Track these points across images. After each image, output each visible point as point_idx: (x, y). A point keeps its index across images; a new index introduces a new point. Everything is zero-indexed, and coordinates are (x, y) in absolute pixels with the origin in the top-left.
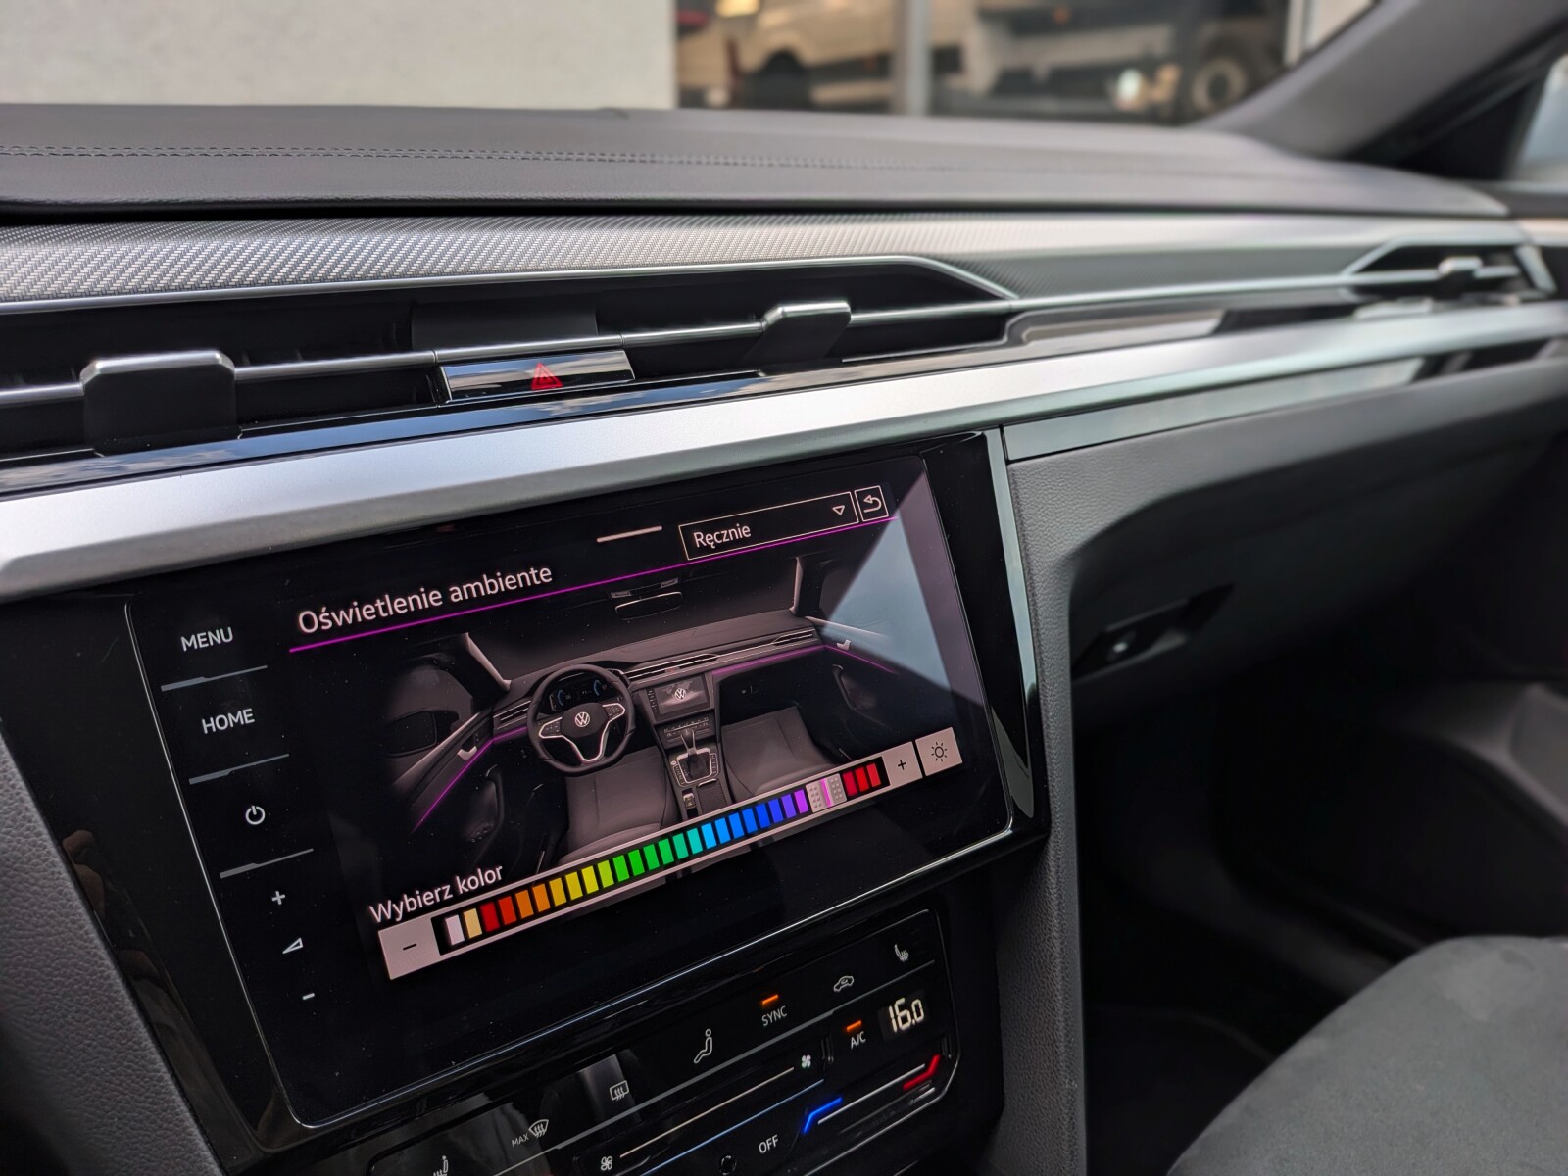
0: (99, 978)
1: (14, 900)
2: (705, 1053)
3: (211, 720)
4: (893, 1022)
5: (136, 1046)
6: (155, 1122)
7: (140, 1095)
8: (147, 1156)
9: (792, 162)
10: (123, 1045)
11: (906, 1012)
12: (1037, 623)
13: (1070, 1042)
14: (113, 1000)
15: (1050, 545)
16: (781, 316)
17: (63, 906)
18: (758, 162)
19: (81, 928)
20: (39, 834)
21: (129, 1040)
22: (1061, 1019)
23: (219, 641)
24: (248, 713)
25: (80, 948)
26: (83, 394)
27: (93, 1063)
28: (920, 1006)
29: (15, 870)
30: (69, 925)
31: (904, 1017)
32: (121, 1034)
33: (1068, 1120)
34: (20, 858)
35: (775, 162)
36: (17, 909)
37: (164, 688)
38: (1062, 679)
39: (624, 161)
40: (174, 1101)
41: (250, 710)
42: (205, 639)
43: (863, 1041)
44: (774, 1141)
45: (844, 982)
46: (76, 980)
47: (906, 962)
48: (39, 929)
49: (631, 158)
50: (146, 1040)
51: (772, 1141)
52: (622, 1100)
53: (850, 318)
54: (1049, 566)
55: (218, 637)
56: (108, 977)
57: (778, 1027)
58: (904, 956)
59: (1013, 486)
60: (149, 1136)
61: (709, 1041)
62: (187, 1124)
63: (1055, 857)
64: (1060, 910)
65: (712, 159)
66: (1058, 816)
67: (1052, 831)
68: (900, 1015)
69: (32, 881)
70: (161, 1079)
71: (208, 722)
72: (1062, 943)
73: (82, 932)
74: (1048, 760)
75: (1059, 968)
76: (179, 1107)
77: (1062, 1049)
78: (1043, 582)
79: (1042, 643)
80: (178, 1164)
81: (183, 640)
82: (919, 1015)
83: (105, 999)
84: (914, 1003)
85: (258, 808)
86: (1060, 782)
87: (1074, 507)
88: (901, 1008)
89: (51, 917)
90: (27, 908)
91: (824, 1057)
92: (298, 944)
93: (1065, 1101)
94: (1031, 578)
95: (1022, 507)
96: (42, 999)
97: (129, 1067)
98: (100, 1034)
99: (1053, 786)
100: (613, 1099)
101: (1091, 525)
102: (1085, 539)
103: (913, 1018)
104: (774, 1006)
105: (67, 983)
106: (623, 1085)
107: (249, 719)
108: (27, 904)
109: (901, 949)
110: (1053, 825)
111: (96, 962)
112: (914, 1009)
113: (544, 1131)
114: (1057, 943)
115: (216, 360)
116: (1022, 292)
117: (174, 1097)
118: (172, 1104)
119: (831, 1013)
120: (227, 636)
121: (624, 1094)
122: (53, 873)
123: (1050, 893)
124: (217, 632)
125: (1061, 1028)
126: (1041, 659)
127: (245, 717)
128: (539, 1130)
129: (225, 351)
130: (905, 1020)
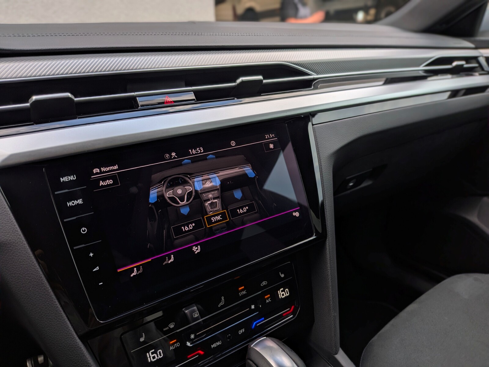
0: (39, 277)
1: (13, 254)
2: (222, 304)
3: (70, 202)
4: (280, 295)
5: (50, 297)
6: (56, 319)
7: (52, 311)
8: (55, 329)
9: (245, 34)
10: (46, 297)
11: (283, 293)
12: (322, 174)
13: (334, 301)
14: (43, 284)
15: (326, 150)
16: (241, 81)
17: (28, 256)
18: (234, 34)
19: (33, 263)
20: (20, 235)
21: (48, 295)
22: (331, 294)
23: (72, 179)
24: (81, 200)
25: (33, 268)
26: (30, 107)
27: (38, 302)
28: (288, 291)
29: (13, 246)
30: (29, 262)
31: (283, 294)
32: (46, 294)
33: (334, 324)
34: (14, 242)
35: (239, 34)
36: (15, 257)
37: (56, 193)
38: (330, 191)
39: (192, 35)
40: (62, 313)
41: (82, 199)
42: (68, 179)
43: (270, 301)
44: (243, 330)
45: (264, 283)
46: (32, 278)
47: (283, 277)
48: (21, 263)
49: (195, 34)
50: (53, 295)
51: (242, 330)
52: (197, 317)
53: (263, 82)
54: (326, 157)
55: (72, 178)
56: (41, 277)
57: (244, 296)
58: (283, 276)
59: (314, 132)
60: (55, 323)
61: (223, 300)
62: (65, 320)
63: (328, 245)
64: (330, 261)
65: (220, 34)
66: (329, 233)
67: (327, 237)
68: (282, 293)
69: (19, 249)
70: (57, 307)
71: (69, 203)
72: (331, 271)
73: (33, 264)
74: (326, 216)
75: (330, 279)
76: (63, 315)
77: (331, 303)
78: (324, 162)
79: (324, 180)
80: (64, 332)
81: (61, 179)
83: (41, 283)
84: (286, 290)
85: (85, 228)
86: (330, 222)
87: (334, 139)
88: (282, 291)
89: (24, 259)
90: (17, 257)
91: (258, 305)
92: (97, 268)
93: (332, 319)
94: (320, 160)
95: (317, 139)
96: (23, 283)
97: (48, 304)
98: (40, 294)
99: (328, 224)
100: (194, 317)
101: (339, 144)
102: (337, 148)
103: (286, 294)
104: (243, 290)
105: (29, 279)
106: (197, 313)
107: (81, 202)
108: (17, 256)
109: (282, 274)
110: (328, 236)
111: (38, 273)
112: (286, 292)
113: (173, 326)
114: (329, 271)
115: (69, 96)
116: (318, 73)
117: (62, 312)
118: (61, 314)
119: (260, 292)
120: (74, 178)
121: (197, 315)
122: (24, 247)
123: (327, 256)
124: (71, 176)
125: (331, 297)
126: (324, 185)
127: (80, 201)
128: (172, 326)
129: (72, 93)
130: (283, 295)
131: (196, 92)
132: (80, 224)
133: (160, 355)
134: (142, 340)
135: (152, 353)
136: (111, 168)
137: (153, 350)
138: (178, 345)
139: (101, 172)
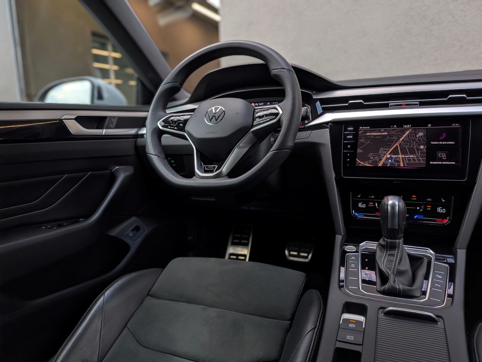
4: (438, 210)
11: (441, 210)
16: (450, 97)
22: (467, 215)
26: (348, 105)
37: (345, 133)
43: (430, 210)
44: (408, 216)
45: (429, 200)
53: (465, 98)
55: (352, 129)
57: (414, 201)
58: (444, 201)
67: (477, 184)
71: (347, 137)
72: (472, 203)
75: (470, 207)
82: (444, 211)
85: (350, 146)
92: (349, 160)
109: (443, 199)
119: (425, 203)
123: (473, 195)
127: (351, 137)
128: (373, 197)
129: (363, 101)
131: (420, 102)
132: (348, 144)
133: (364, 206)
134: (359, 196)
135: (361, 204)
136: (367, 128)
138: (373, 206)
139: (362, 129)
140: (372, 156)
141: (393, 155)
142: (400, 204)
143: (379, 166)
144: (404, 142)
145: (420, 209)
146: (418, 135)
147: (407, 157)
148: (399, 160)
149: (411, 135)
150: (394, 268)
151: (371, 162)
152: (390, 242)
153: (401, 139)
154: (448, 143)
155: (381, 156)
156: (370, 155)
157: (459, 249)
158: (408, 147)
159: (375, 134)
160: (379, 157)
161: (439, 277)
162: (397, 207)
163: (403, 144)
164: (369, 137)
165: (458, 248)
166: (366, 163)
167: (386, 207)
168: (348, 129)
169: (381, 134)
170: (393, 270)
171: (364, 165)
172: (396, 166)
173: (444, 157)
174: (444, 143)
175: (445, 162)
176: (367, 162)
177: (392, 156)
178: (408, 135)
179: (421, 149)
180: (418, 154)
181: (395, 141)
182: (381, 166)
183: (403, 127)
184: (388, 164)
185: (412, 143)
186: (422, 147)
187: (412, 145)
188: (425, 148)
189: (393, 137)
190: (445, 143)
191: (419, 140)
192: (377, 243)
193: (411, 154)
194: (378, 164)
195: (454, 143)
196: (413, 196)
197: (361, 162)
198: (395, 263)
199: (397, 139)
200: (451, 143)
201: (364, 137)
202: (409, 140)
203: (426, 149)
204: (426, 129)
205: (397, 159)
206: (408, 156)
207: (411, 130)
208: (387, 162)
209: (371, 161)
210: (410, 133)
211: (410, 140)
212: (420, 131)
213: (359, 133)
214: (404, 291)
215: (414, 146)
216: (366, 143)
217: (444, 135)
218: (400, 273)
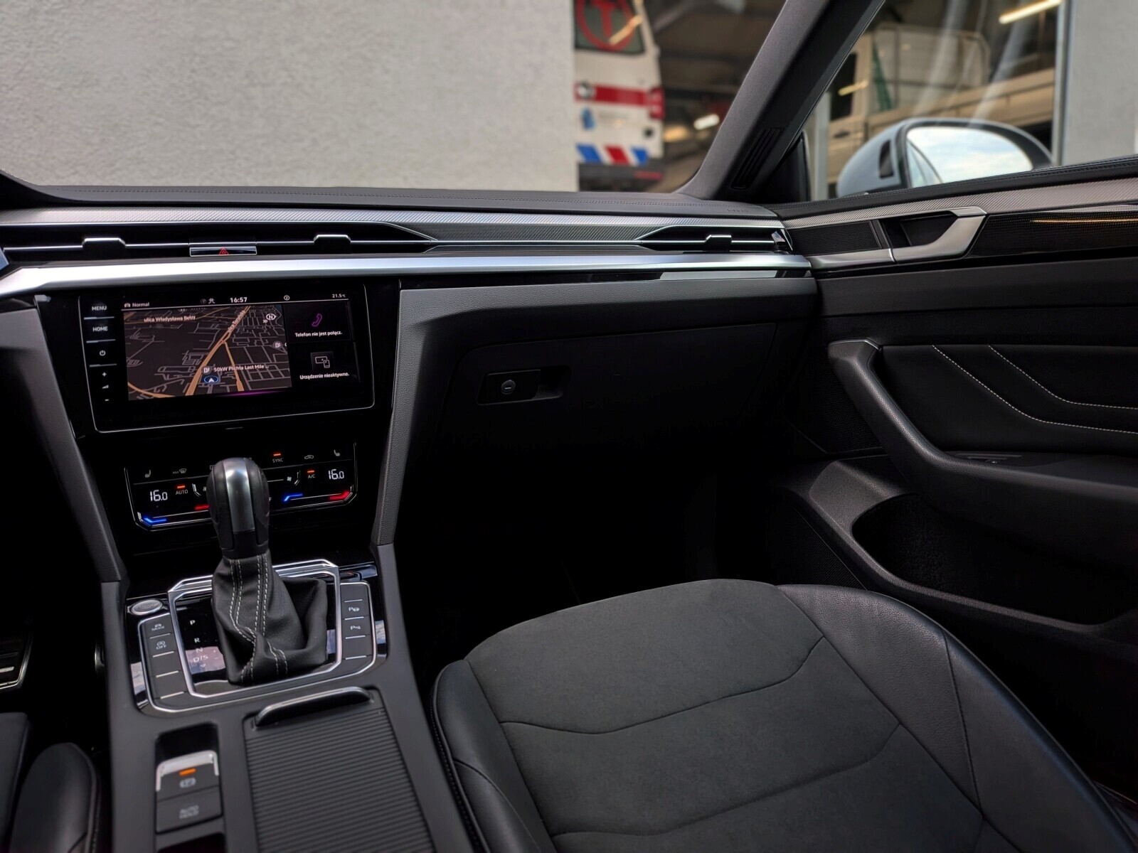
3: (96, 328)
4: (330, 475)
11: (336, 474)
16: (317, 239)
26: (82, 249)
28: (343, 474)
37: (85, 319)
41: (107, 327)
42: (99, 308)
43: (315, 478)
45: (309, 457)
47: (338, 457)
53: (349, 241)
55: (104, 308)
57: (279, 464)
58: (338, 455)
63: (393, 421)
64: (392, 439)
68: (333, 474)
71: (94, 328)
72: (391, 451)
75: (388, 459)
82: (342, 476)
84: (340, 472)
85: (104, 351)
88: (334, 472)
102: (430, 319)
103: (339, 477)
104: (277, 457)
109: (337, 452)
112: (340, 474)
114: (389, 451)
115: (118, 240)
116: (438, 238)
119: (302, 465)
127: (105, 329)
128: (183, 471)
129: (123, 238)
130: (335, 476)
132: (100, 346)
133: (165, 497)
134: (147, 476)
135: (156, 493)
136: (143, 305)
137: (158, 491)
138: (186, 492)
139: (131, 307)
140: (166, 374)
141: (216, 367)
142: (253, 474)
143: (187, 394)
144: (237, 336)
145: (293, 480)
146: (266, 319)
147: (250, 370)
148: (233, 378)
149: (250, 319)
150: (260, 621)
151: (166, 387)
152: (242, 565)
153: (230, 330)
154: (329, 334)
155: (188, 371)
156: (162, 371)
157: (381, 545)
158: (248, 346)
159: (167, 319)
160: (184, 374)
161: (354, 610)
162: (247, 483)
163: (235, 340)
164: (151, 326)
165: (378, 544)
166: (155, 391)
167: (221, 486)
168: (93, 308)
169: (181, 319)
170: (259, 625)
171: (151, 396)
172: (228, 391)
173: (327, 364)
174: (321, 334)
175: (330, 373)
176: (155, 388)
177: (215, 369)
178: (244, 320)
179: (276, 351)
180: (273, 361)
181: (216, 334)
182: (192, 394)
183: (230, 302)
184: (207, 388)
185: (256, 337)
186: (278, 345)
187: (256, 341)
188: (284, 346)
189: (210, 326)
190: (324, 334)
191: (270, 330)
192: (211, 576)
193: (257, 361)
194: (184, 391)
195: (340, 333)
196: (275, 455)
197: (141, 389)
198: (261, 607)
199: (219, 329)
200: (336, 333)
201: (140, 329)
202: (248, 332)
203: (288, 349)
204: (280, 306)
205: (228, 376)
206: (252, 367)
207: (248, 308)
208: (206, 385)
209: (165, 385)
210: (247, 314)
211: (250, 331)
212: (269, 310)
213: (125, 318)
214: (291, 661)
215: (262, 344)
216: (145, 344)
217: (319, 317)
218: (274, 627)
